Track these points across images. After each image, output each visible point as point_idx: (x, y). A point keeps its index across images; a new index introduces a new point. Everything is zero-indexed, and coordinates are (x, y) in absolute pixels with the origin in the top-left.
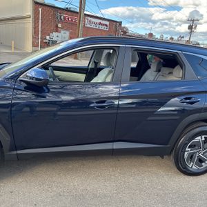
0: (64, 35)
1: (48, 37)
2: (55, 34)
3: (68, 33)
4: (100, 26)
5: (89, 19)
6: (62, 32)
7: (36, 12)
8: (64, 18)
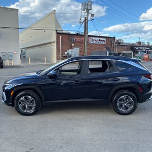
0: (76, 50)
1: (66, 53)
2: (70, 50)
3: (78, 49)
4: (100, 42)
5: (92, 38)
6: (75, 48)
7: (58, 38)
8: (76, 40)
